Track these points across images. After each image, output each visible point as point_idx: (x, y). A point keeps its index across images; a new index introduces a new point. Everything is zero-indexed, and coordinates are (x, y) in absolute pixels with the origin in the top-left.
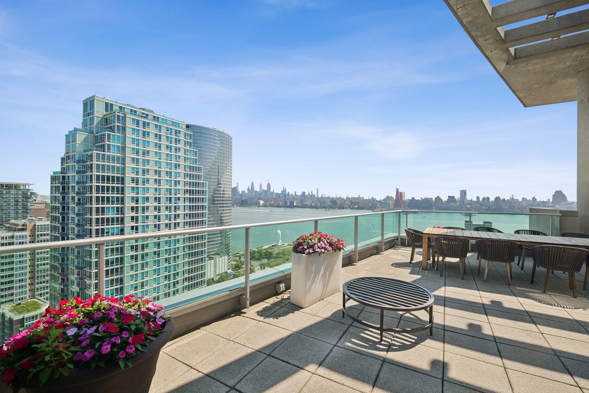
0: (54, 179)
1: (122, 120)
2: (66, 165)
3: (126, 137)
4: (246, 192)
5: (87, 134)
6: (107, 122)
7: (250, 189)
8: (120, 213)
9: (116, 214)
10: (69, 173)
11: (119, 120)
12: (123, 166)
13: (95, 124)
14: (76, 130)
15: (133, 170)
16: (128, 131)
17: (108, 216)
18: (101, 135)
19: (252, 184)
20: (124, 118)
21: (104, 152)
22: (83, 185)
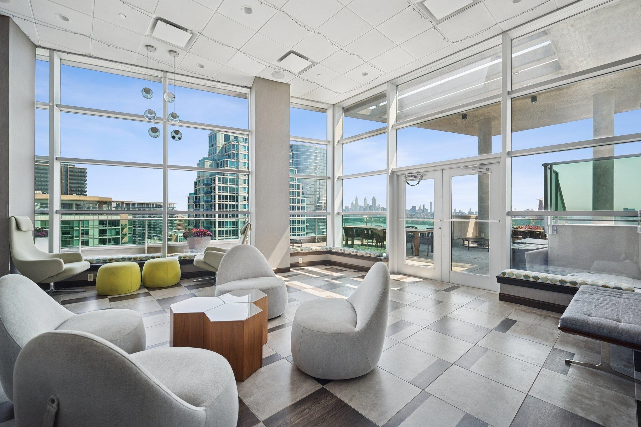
0: (190, 199)
1: (237, 148)
2: (198, 187)
3: (239, 162)
4: (350, 207)
5: (212, 161)
6: (225, 151)
7: (354, 203)
8: (235, 226)
9: (233, 227)
10: (200, 194)
11: (234, 148)
12: (237, 186)
13: (217, 153)
14: (204, 159)
15: (245, 189)
16: (241, 157)
17: (226, 229)
18: (222, 162)
19: (356, 199)
20: (238, 146)
21: (223, 175)
22: (209, 204)
